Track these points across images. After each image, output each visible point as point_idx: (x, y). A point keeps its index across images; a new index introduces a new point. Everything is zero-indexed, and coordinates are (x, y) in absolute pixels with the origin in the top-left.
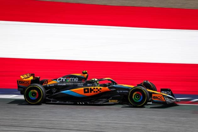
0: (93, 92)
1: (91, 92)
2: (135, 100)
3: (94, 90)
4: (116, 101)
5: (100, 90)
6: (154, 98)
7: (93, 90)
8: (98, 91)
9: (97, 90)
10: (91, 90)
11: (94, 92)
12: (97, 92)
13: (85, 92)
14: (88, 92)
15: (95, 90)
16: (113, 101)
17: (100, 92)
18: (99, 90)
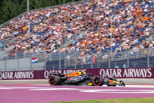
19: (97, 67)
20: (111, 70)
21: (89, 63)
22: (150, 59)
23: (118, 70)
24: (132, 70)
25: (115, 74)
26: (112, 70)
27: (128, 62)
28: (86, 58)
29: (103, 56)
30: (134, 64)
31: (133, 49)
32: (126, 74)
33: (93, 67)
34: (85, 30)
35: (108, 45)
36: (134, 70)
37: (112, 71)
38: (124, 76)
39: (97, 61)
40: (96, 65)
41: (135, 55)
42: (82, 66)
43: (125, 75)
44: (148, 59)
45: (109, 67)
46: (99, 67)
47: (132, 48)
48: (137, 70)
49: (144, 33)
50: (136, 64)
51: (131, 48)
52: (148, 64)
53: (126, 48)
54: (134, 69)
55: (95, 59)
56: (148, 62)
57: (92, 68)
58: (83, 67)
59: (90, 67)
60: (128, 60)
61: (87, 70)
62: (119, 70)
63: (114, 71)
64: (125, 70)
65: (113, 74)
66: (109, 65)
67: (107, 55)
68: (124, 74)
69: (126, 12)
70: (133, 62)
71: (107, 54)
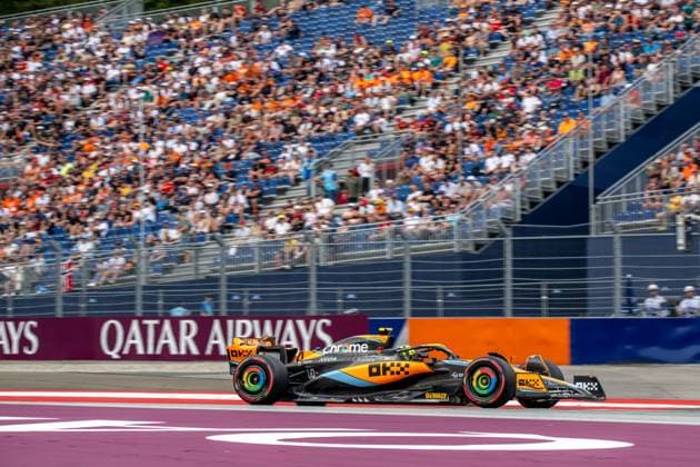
0: (388, 373)
1: (384, 374)
2: (477, 389)
3: (392, 369)
4: (443, 397)
5: (406, 369)
6: (520, 384)
7: (388, 369)
8: (402, 373)
9: (399, 369)
10: (386, 369)
11: (392, 373)
12: (398, 373)
13: (371, 374)
14: (378, 374)
15: (395, 369)
16: (435, 395)
17: (407, 373)
18: (402, 369)
19: (77, 308)
20: (151, 323)
21: (40, 291)
22: (319, 278)
23: (183, 323)
24: (244, 326)
25: (171, 342)
26: (156, 325)
27: (223, 291)
28: (29, 272)
29: (101, 263)
30: (243, 297)
31: (238, 232)
32: (220, 342)
33: (65, 308)
34: (12, 150)
35: (123, 213)
36: (253, 324)
37: (158, 329)
38: (209, 351)
39: (79, 286)
40: (75, 300)
41: (243, 261)
42: (10, 303)
43: (216, 347)
44: (313, 280)
45: (139, 312)
46: (88, 308)
47: (230, 228)
48: (268, 324)
49: (280, 165)
50: (250, 298)
51: (226, 228)
52: (313, 299)
53: (203, 227)
54: (256, 322)
55: (70, 277)
56: (313, 289)
57: (59, 313)
58: (15, 311)
59: (53, 309)
60: (223, 282)
61: (39, 325)
62: (188, 326)
63: (167, 326)
64: (217, 326)
65: (162, 342)
66: (139, 302)
67: (121, 260)
68: (212, 342)
69: (194, 72)
70: (242, 292)
71: (119, 254)
